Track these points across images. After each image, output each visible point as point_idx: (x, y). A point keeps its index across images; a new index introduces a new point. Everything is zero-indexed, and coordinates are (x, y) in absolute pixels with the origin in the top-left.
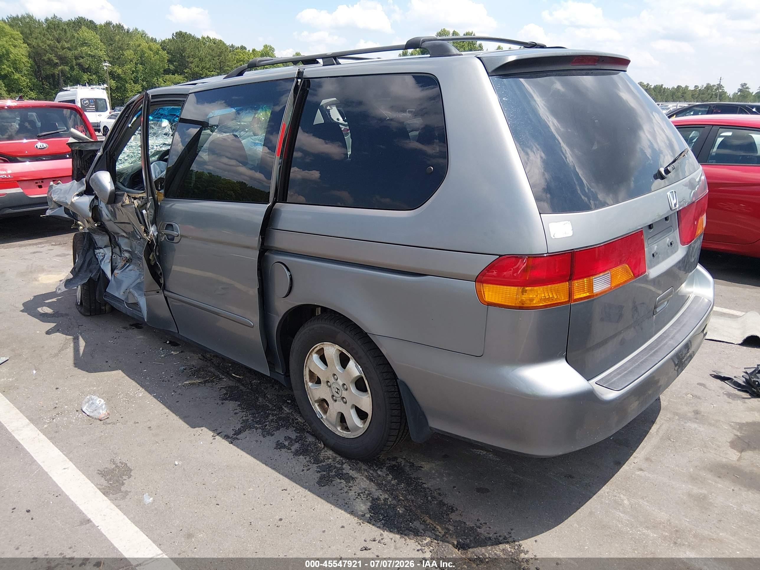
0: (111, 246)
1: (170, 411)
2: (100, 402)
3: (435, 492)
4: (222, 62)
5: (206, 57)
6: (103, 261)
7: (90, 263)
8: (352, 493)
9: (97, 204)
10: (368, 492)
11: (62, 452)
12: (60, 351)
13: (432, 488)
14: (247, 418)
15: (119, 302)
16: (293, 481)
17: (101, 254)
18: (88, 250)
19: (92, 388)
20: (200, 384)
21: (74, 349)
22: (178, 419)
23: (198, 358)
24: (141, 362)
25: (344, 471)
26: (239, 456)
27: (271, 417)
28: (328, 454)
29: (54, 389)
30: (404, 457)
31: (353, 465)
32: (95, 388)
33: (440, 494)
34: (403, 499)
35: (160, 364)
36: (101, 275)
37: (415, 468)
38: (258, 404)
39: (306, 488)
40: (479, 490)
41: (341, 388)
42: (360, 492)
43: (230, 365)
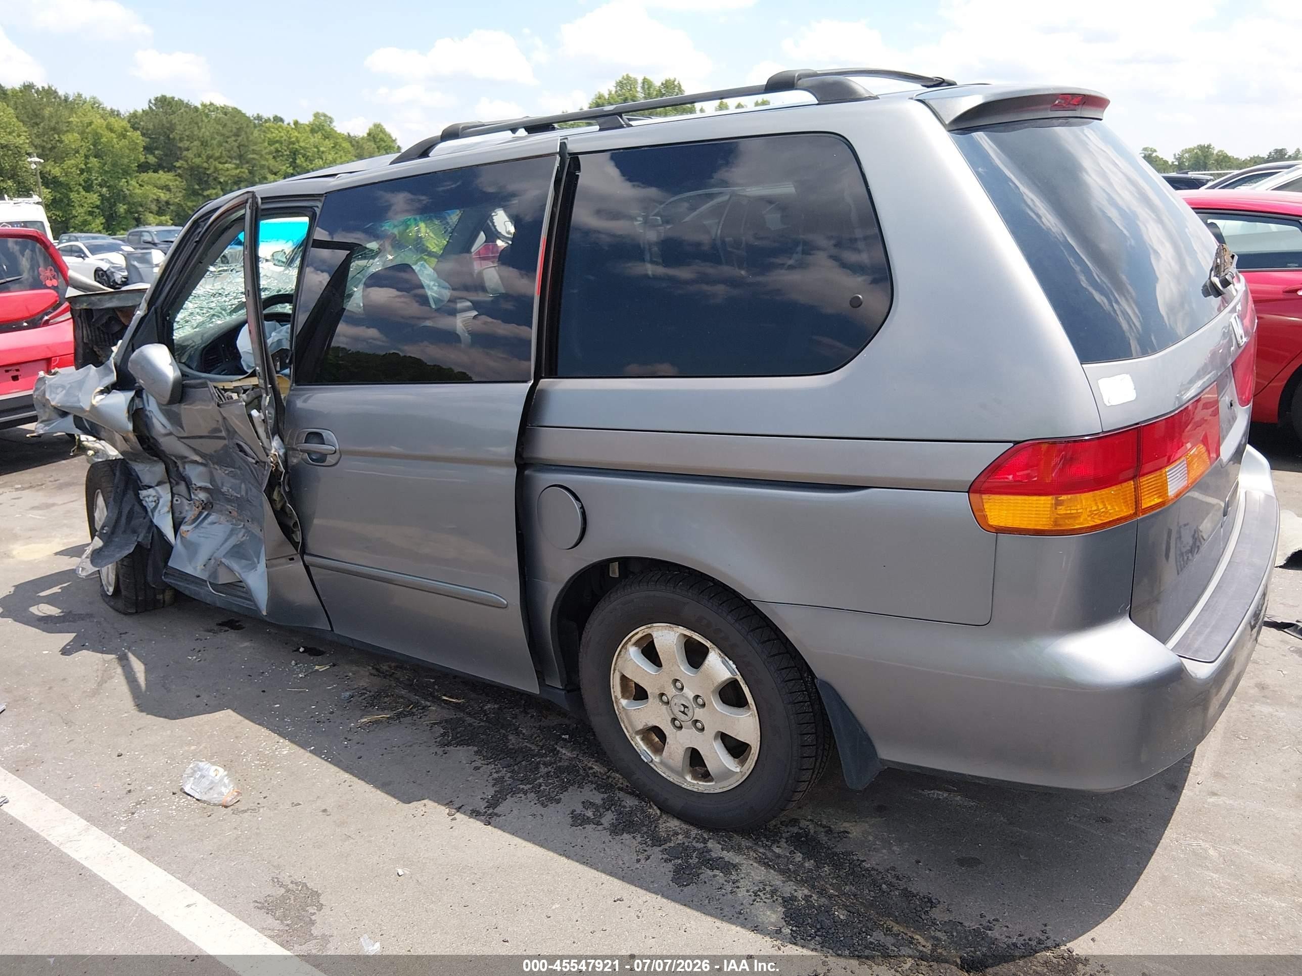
0: (170, 482)
1: (351, 776)
2: (215, 772)
3: (889, 875)
4: (243, 145)
5: (213, 138)
6: (157, 511)
7: (131, 516)
8: (742, 893)
9: (141, 407)
10: (770, 888)
11: (172, 874)
12: (100, 684)
13: (880, 869)
14: (500, 775)
15: (196, 583)
16: (629, 883)
17: (151, 499)
18: (124, 493)
19: (186, 748)
20: (390, 721)
21: (127, 678)
22: (374, 790)
23: (368, 674)
24: (264, 691)
25: (714, 855)
26: (512, 847)
27: (543, 770)
28: (672, 826)
29: (115, 756)
30: (809, 817)
31: (726, 842)
32: (193, 748)
33: (898, 878)
34: (837, 894)
35: (301, 692)
36: (156, 536)
37: (836, 835)
38: (511, 746)
39: (656, 893)
40: (962, 862)
41: (691, 704)
42: (757, 888)
43: (432, 680)
